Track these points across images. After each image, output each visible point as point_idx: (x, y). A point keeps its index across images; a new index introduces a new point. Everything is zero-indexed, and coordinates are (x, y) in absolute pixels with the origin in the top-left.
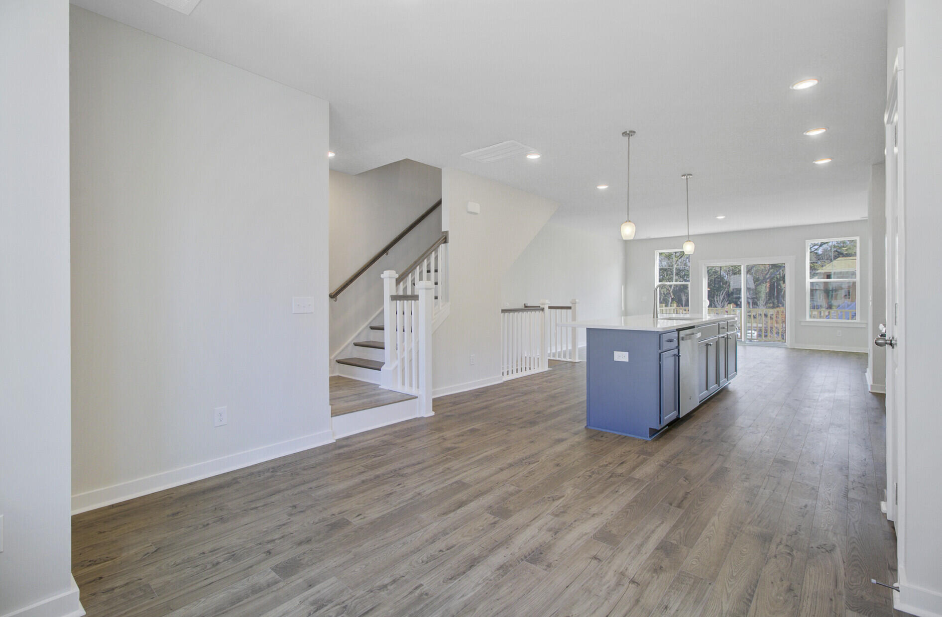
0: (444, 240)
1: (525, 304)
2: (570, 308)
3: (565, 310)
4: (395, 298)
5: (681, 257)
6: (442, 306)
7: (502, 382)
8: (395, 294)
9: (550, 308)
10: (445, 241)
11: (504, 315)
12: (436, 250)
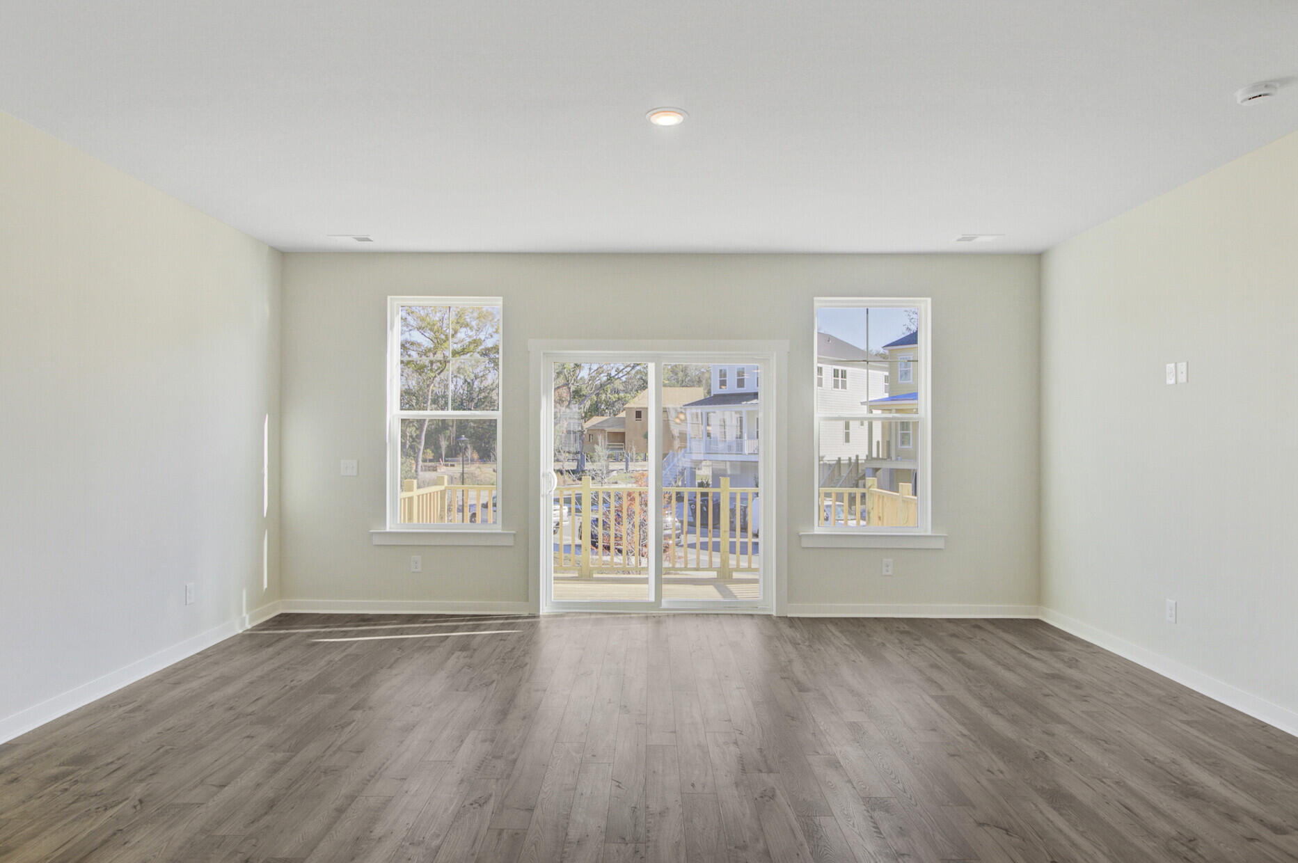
5: (442, 371)
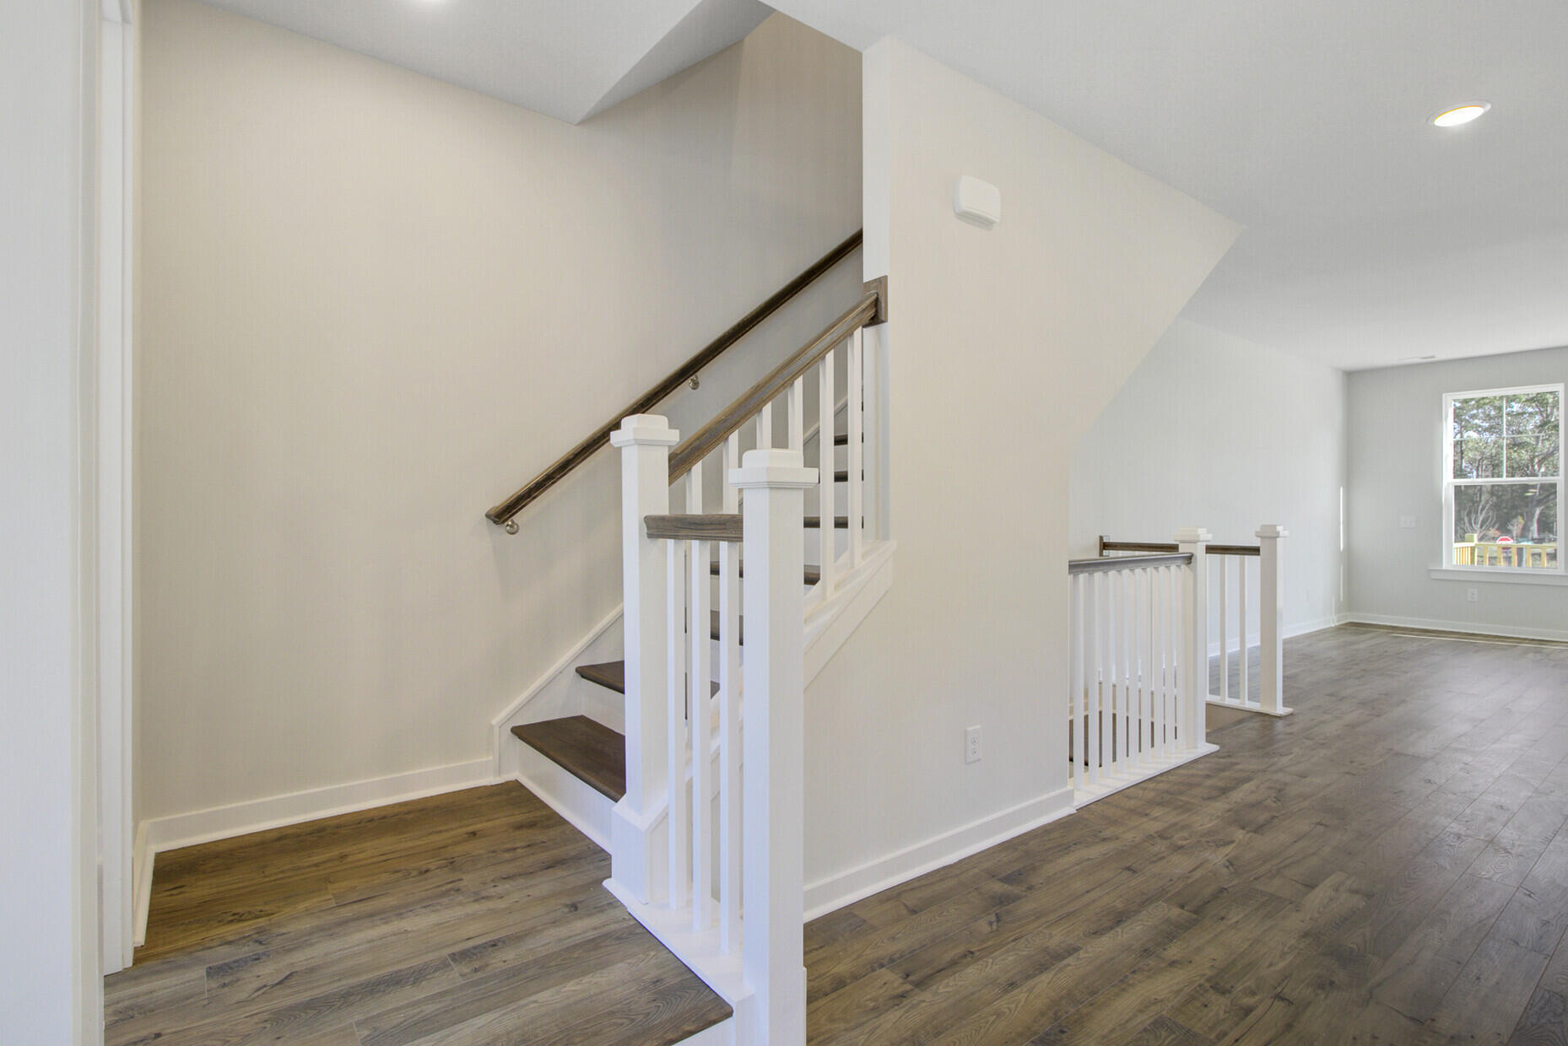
0: (871, 313)
1: (1101, 538)
2: (1255, 551)
3: (1237, 557)
4: (660, 528)
6: (865, 555)
7: (1072, 810)
8: (663, 509)
9: (1211, 549)
10: (875, 317)
11: (1075, 581)
12: (840, 344)
